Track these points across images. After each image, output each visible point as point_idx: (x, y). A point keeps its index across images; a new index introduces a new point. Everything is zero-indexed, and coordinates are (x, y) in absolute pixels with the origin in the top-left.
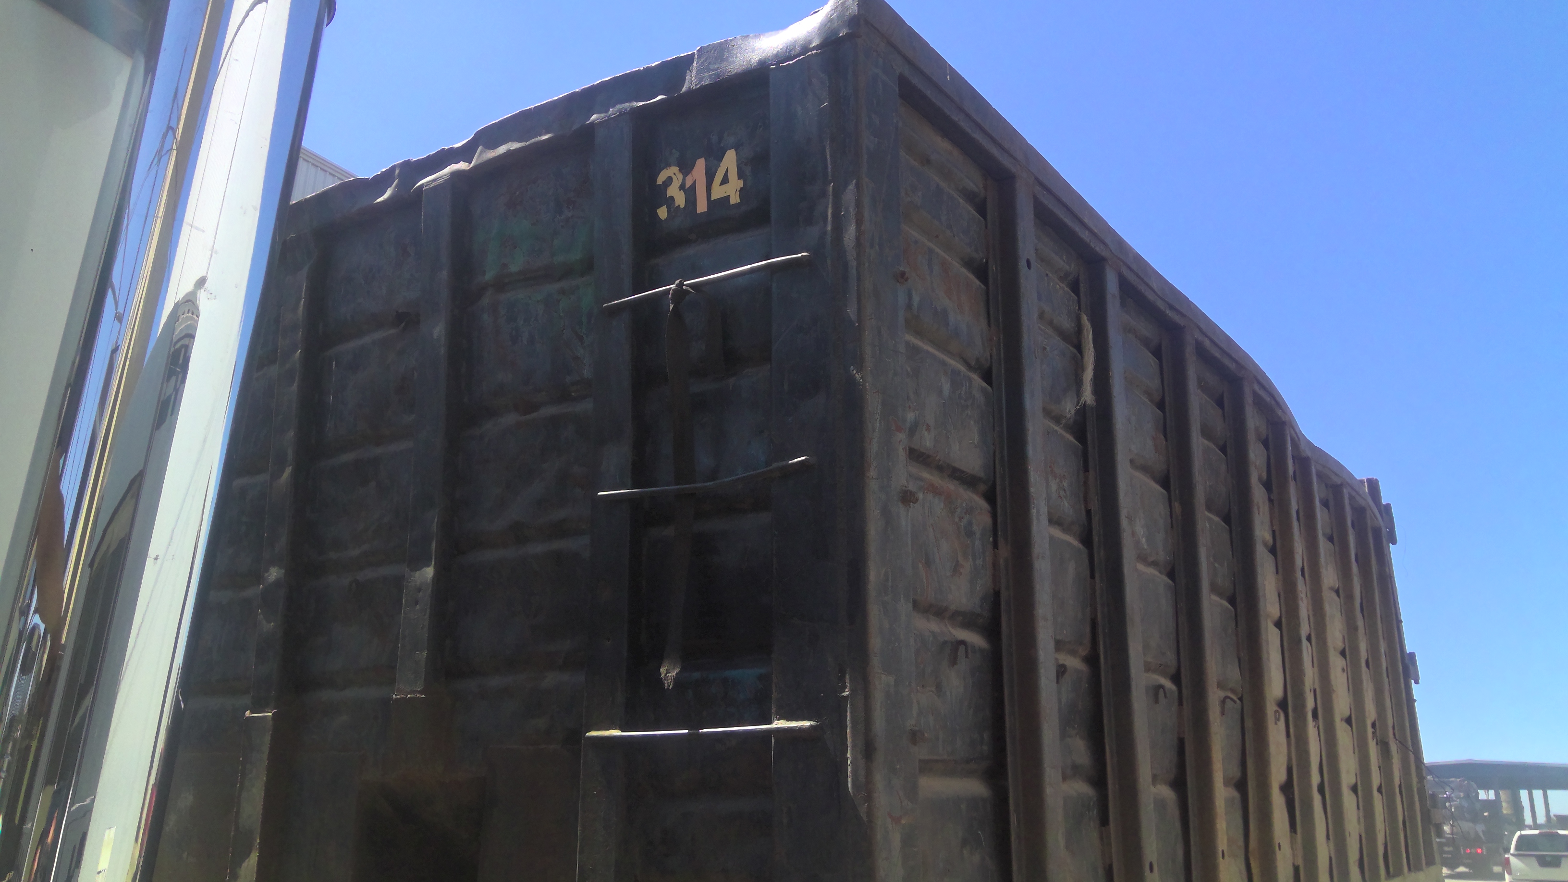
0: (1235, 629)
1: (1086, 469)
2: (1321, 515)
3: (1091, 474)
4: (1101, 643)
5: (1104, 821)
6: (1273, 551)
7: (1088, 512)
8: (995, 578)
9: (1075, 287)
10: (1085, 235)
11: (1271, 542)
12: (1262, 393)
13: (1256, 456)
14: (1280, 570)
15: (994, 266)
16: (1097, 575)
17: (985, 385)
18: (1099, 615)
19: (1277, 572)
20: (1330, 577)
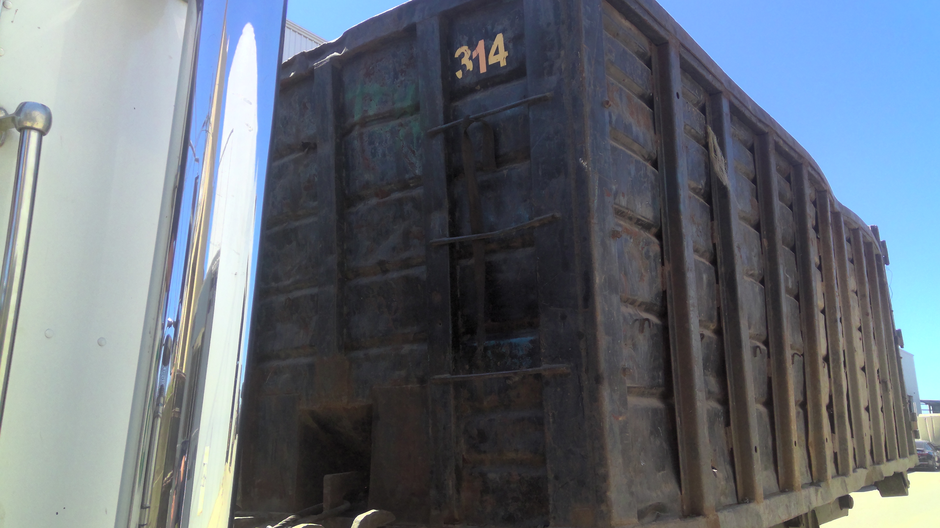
0: (799, 314)
1: (712, 219)
2: (846, 246)
3: (716, 222)
4: (724, 321)
5: (727, 424)
6: (820, 268)
7: (714, 245)
8: (663, 283)
9: (703, 110)
10: (710, 78)
11: (818, 263)
12: (813, 172)
13: (810, 211)
14: (824, 280)
15: (657, 98)
16: (720, 282)
17: (654, 169)
18: (722, 305)
19: (822, 281)
20: (852, 284)
